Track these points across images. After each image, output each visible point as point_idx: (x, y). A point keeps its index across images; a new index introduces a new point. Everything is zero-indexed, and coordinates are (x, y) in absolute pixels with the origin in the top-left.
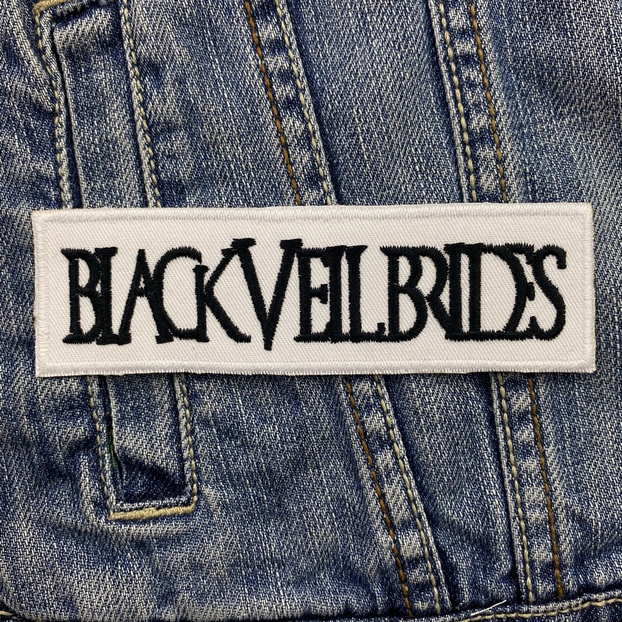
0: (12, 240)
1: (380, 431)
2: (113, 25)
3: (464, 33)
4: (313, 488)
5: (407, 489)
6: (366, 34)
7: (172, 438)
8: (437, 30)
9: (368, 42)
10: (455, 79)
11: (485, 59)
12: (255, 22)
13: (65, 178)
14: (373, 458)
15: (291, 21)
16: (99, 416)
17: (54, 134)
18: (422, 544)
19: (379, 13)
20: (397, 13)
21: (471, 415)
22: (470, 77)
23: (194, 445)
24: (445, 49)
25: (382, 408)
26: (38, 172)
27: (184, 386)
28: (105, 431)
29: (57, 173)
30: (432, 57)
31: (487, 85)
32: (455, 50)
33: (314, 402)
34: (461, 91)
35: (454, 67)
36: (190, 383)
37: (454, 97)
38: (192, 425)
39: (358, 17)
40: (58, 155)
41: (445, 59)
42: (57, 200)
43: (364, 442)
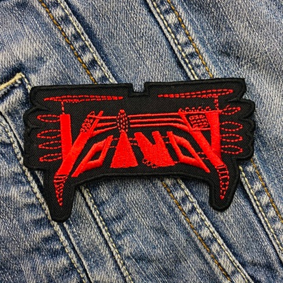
0: (13, 207)
1: (209, 235)
2: (25, 94)
3: (186, 44)
4: (186, 270)
5: (229, 257)
6: (142, 60)
7: (116, 269)
8: (174, 46)
9: (144, 63)
10: (189, 66)
11: (200, 52)
12: (90, 72)
13: (27, 171)
14: (209, 249)
15: (106, 65)
16: (81, 271)
17: (15, 153)
18: (244, 278)
19: (145, 48)
20: (153, 46)
21: (246, 213)
22: (196, 63)
23: (127, 269)
24: (181, 53)
25: (206, 225)
26: (14, 172)
27: (114, 245)
28: (85, 276)
29: (22, 170)
30: (175, 59)
31: (205, 64)
32: (185, 53)
33: (175, 232)
34: (194, 70)
35: (187, 61)
36: (115, 242)
37: (192, 74)
38: (123, 261)
39: (135, 53)
40: (20, 161)
41: (182, 58)
42: (27, 181)
43: (203, 243)
